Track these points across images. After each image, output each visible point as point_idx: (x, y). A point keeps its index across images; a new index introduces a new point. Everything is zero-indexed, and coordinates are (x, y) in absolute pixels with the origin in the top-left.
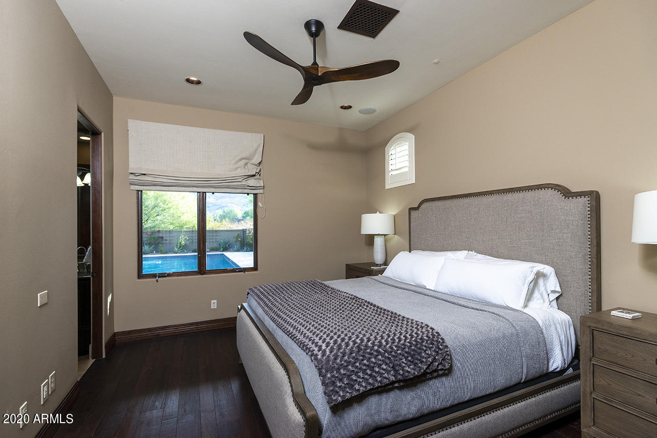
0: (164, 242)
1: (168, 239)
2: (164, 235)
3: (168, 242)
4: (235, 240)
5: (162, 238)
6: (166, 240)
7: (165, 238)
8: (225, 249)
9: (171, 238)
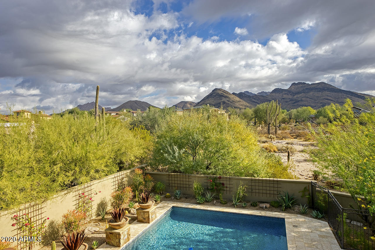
0: (225, 189)
1: (228, 186)
2: (225, 182)
3: (228, 189)
4: (301, 194)
5: (223, 184)
6: (226, 187)
7: (225, 185)
8: (287, 209)
9: (231, 186)
